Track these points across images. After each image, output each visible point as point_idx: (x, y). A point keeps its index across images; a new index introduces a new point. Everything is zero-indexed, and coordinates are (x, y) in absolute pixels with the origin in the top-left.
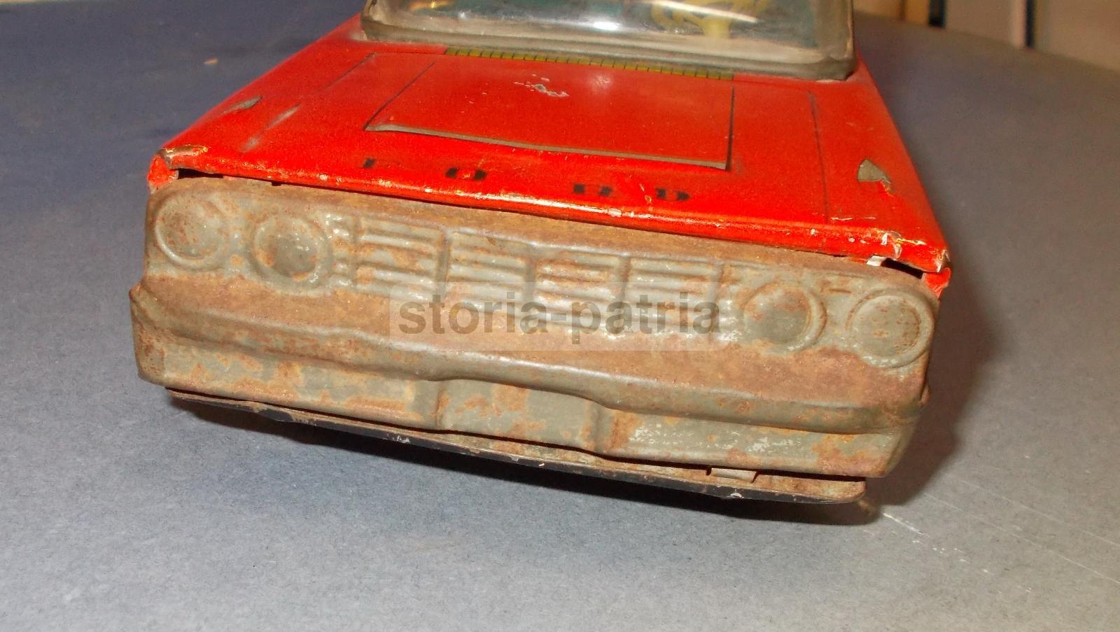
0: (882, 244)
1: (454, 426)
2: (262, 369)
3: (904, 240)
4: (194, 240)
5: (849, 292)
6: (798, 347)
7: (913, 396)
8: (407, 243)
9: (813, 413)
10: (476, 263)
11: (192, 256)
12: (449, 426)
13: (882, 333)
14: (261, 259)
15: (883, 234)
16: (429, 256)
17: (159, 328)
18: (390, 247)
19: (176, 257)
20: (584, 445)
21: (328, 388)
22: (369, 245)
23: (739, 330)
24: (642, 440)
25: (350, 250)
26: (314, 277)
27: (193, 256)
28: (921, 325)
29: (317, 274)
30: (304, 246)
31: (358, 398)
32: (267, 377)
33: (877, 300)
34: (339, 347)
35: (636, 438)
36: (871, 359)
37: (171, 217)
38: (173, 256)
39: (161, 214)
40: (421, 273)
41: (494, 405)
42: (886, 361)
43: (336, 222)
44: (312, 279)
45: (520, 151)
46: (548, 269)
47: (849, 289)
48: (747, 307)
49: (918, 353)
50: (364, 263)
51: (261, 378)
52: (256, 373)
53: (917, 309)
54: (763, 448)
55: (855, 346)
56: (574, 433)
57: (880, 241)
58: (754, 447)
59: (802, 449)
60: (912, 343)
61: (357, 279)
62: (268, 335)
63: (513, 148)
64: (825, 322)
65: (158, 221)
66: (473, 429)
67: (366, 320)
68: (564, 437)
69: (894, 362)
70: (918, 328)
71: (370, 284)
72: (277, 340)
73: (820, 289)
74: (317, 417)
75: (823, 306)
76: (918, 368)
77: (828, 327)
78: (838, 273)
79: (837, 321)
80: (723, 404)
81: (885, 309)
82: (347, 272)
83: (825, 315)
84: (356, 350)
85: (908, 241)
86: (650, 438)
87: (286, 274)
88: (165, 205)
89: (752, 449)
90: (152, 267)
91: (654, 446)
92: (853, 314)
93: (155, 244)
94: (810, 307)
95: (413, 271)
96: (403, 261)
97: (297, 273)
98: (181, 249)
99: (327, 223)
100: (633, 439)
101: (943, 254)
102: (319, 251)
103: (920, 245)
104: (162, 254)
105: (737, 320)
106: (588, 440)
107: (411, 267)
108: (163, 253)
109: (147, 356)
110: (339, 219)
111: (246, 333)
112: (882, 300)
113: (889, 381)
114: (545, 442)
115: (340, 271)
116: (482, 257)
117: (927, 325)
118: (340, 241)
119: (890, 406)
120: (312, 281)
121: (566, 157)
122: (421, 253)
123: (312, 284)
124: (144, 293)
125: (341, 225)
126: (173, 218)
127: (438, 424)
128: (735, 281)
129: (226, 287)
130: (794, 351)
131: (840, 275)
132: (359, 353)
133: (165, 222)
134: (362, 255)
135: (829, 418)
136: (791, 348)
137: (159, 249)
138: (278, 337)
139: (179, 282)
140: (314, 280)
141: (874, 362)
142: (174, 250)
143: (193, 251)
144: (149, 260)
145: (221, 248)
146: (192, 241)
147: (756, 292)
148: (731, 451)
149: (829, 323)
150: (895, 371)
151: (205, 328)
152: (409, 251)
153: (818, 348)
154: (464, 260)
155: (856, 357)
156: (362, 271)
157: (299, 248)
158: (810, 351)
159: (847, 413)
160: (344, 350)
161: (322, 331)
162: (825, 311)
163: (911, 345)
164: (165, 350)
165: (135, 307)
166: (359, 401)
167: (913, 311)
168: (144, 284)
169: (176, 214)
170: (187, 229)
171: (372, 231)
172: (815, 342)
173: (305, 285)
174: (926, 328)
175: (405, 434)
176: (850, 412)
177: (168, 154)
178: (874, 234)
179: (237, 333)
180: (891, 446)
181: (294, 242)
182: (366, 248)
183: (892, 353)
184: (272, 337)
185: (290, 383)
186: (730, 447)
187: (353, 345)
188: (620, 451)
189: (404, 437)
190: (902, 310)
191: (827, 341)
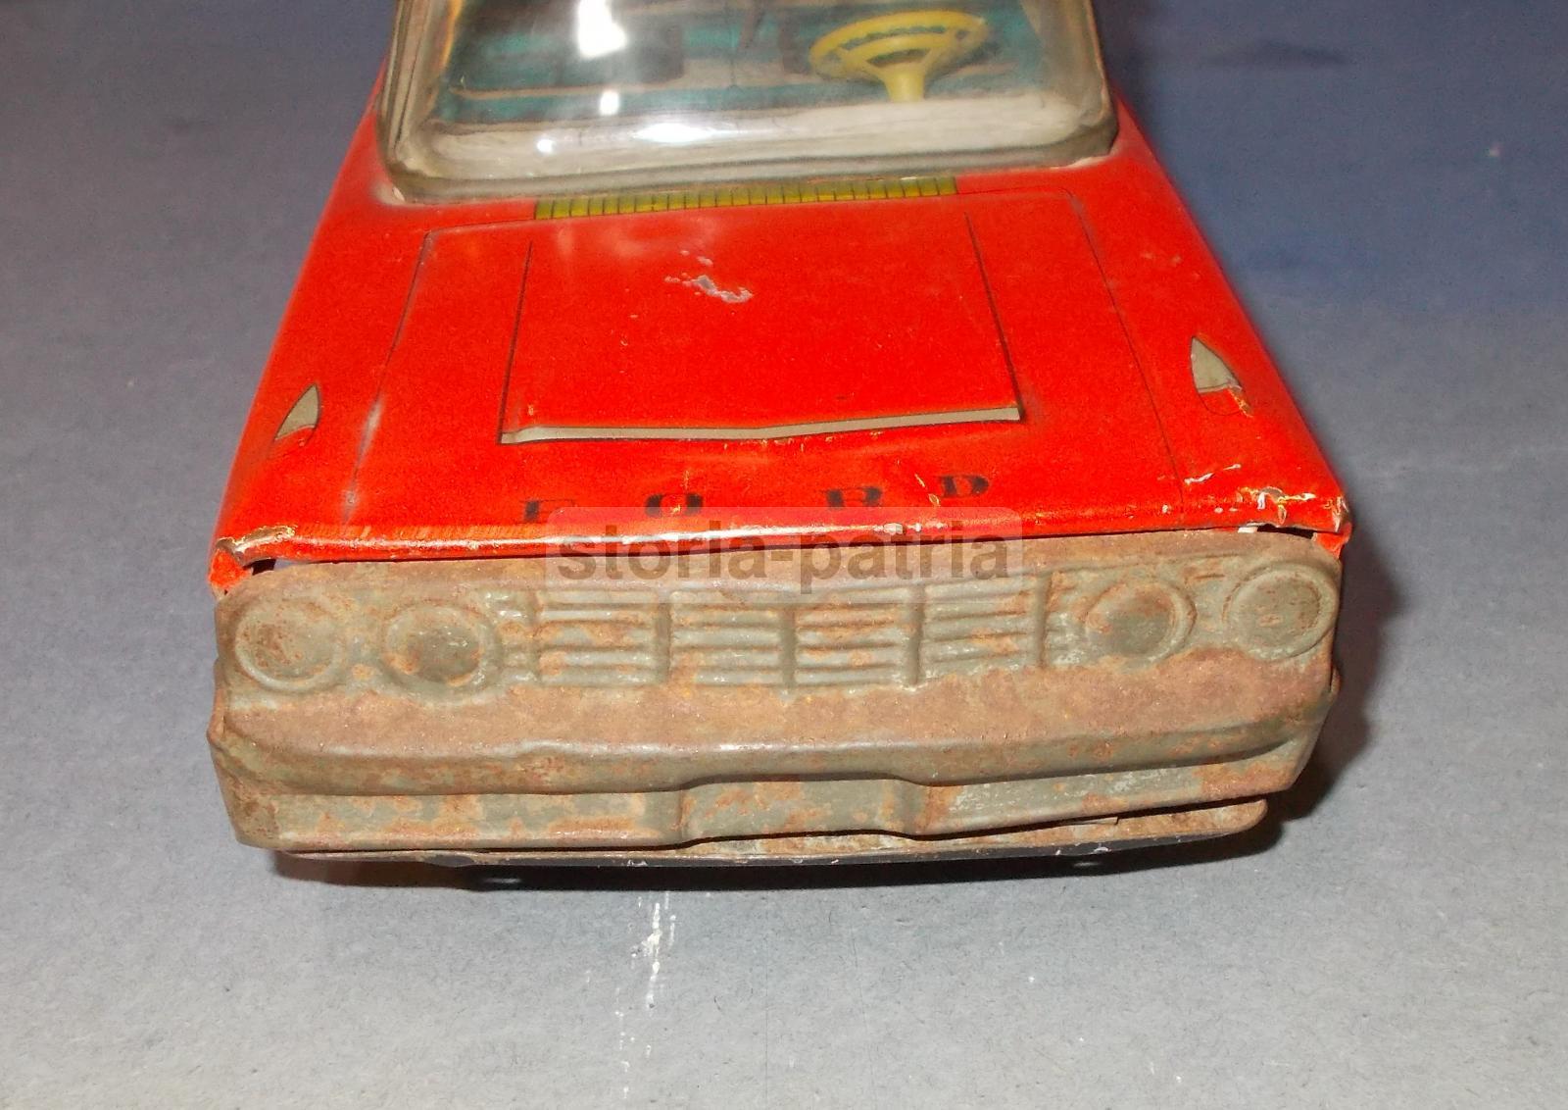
0: (1259, 508)
1: (706, 832)
2: (420, 807)
3: (1287, 498)
4: (297, 656)
5: (1222, 576)
6: (1161, 655)
7: (1319, 690)
8: (608, 614)
9: (1196, 740)
10: (709, 625)
11: (295, 677)
12: (698, 834)
13: (1271, 619)
14: (399, 664)
15: (1258, 494)
16: (642, 625)
17: (264, 781)
18: (582, 622)
19: (273, 680)
20: (888, 826)
21: (519, 815)
22: (553, 623)
23: (1079, 649)
24: (967, 808)
25: (526, 634)
26: (478, 677)
27: (297, 676)
28: (1321, 601)
29: (483, 672)
30: (459, 642)
31: (566, 821)
32: (429, 815)
33: (1262, 579)
34: (533, 769)
35: (957, 807)
36: (1259, 652)
37: (256, 632)
38: (268, 681)
39: (241, 627)
40: (631, 649)
41: (757, 797)
42: (1280, 651)
43: (499, 602)
44: (476, 680)
45: (735, 445)
46: (810, 618)
47: (1222, 572)
48: (1087, 618)
49: (1320, 634)
50: (549, 648)
51: (420, 818)
52: (414, 812)
53: (1314, 581)
54: (1127, 785)
55: (1236, 640)
56: (872, 814)
57: (1256, 505)
58: (1116, 787)
59: (1179, 777)
60: (1312, 623)
61: (541, 671)
62: (429, 771)
63: (723, 441)
64: (1195, 617)
65: (238, 639)
66: (730, 832)
67: (564, 726)
68: (861, 819)
69: (1290, 650)
70: (1318, 605)
71: (561, 672)
72: (443, 775)
73: (1183, 580)
74: (508, 856)
75: (1189, 600)
76: (1322, 651)
77: (1200, 622)
78: (1205, 554)
79: (1210, 613)
80: (1075, 753)
81: (1271, 590)
82: (524, 663)
83: (1193, 612)
84: (559, 769)
85: (1294, 498)
86: (976, 802)
87: (438, 679)
88: (245, 616)
89: (1113, 789)
90: (236, 698)
91: (984, 812)
92: (1230, 602)
93: (238, 668)
94: (1172, 605)
95: (619, 648)
96: (604, 637)
97: (454, 677)
98: (278, 671)
99: (487, 605)
100: (954, 808)
101: (1339, 504)
102: (482, 643)
103: (1309, 500)
104: (250, 681)
105: (1077, 637)
106: (892, 818)
107: (617, 644)
108: (252, 678)
109: (249, 815)
110: (505, 597)
111: (397, 772)
112: (1267, 578)
113: (1287, 677)
114: (833, 830)
115: (515, 663)
116: (717, 615)
117: (1329, 599)
118: (510, 625)
119: (1293, 711)
120: (476, 683)
121: (802, 445)
122: (627, 624)
123: (478, 686)
124: (231, 737)
125: (510, 605)
126: (261, 632)
127: (683, 836)
128: (1068, 590)
129: (353, 711)
130: (1155, 661)
131: (1208, 557)
132: (563, 772)
133: (248, 639)
134: (545, 637)
135: (1216, 744)
136: (1152, 659)
137: (245, 674)
138: (445, 770)
139: (282, 714)
140: (480, 681)
141: (1263, 656)
142: (269, 673)
143: (297, 671)
144: (230, 688)
145: (337, 660)
146: (293, 658)
147: (1098, 599)
148: (1086, 799)
149: (1198, 617)
150: (1292, 660)
151: (335, 775)
152: (614, 623)
153: (1188, 651)
154: (691, 624)
155: (1240, 653)
156: (546, 659)
157: (452, 644)
158: (1178, 657)
159: (1240, 733)
160: (542, 771)
161: (505, 750)
162: (1192, 605)
163: (1310, 626)
164: (275, 803)
165: (220, 756)
166: (565, 826)
167: (1310, 586)
168: (230, 724)
169: (264, 626)
170: (282, 643)
171: (553, 606)
172: (1183, 644)
173: (466, 689)
174: (1329, 601)
175: (639, 856)
176: (1243, 731)
177: (237, 547)
178: (1247, 495)
179: (383, 774)
180: (1297, 753)
181: (443, 638)
182: (547, 628)
183: (1287, 639)
184: (436, 771)
185: (463, 818)
186: (1084, 793)
187: (553, 764)
188: (937, 826)
189: (637, 860)
190: (1296, 587)
191: (1198, 641)
